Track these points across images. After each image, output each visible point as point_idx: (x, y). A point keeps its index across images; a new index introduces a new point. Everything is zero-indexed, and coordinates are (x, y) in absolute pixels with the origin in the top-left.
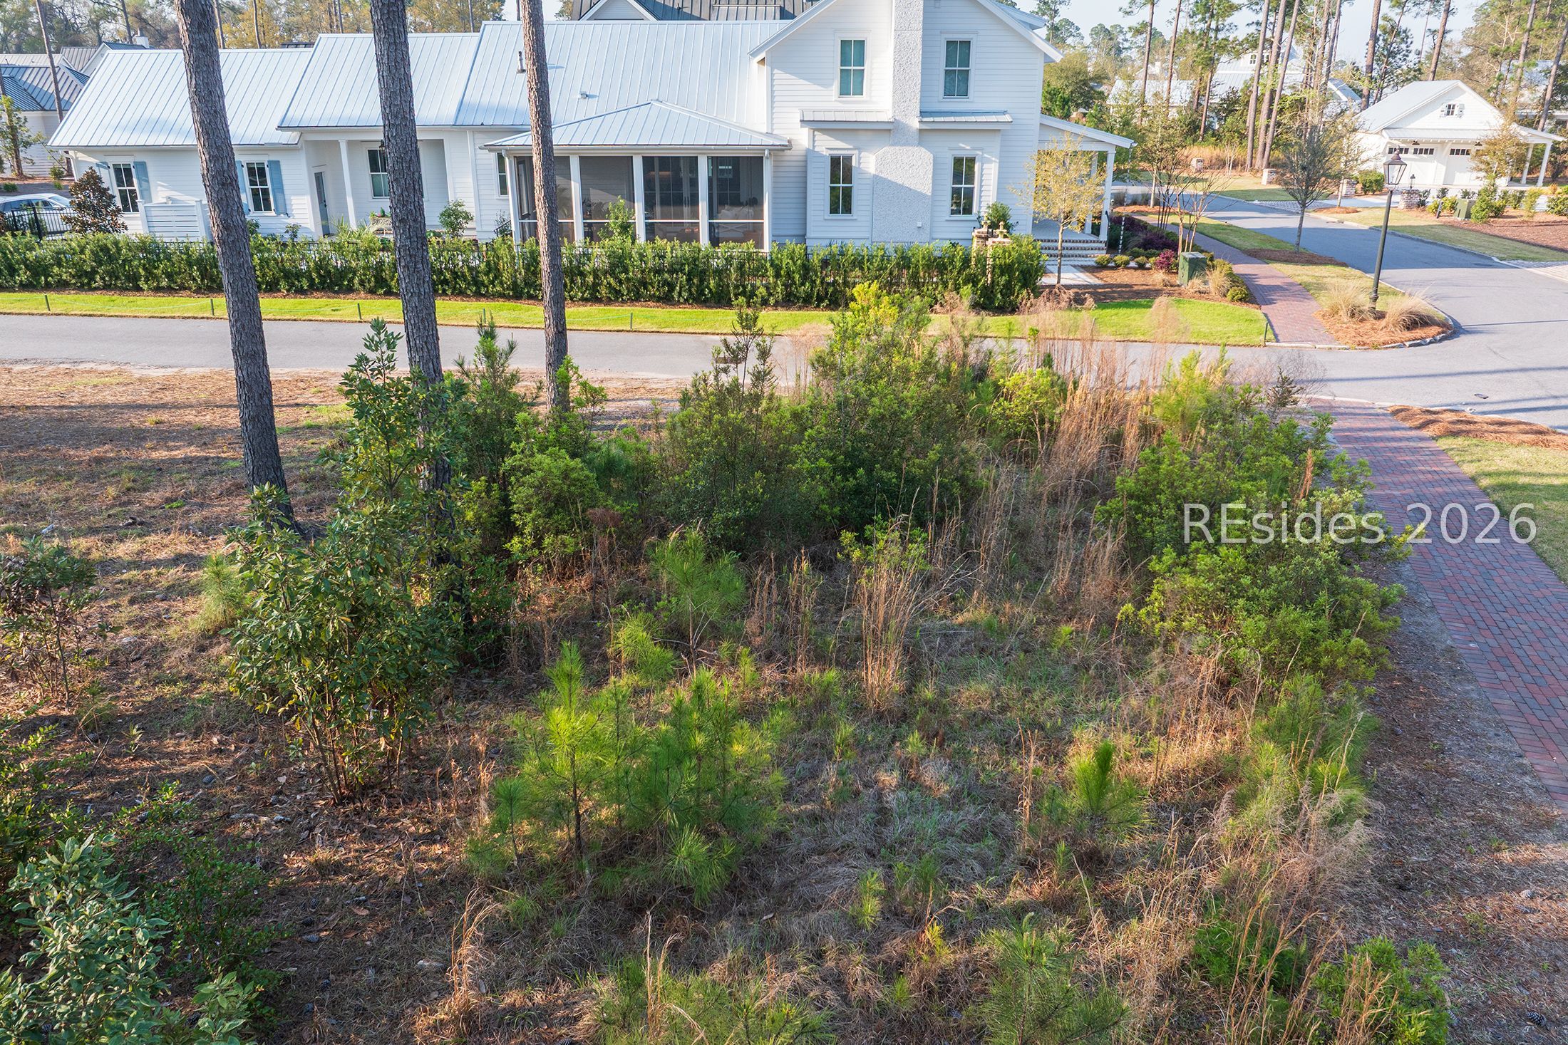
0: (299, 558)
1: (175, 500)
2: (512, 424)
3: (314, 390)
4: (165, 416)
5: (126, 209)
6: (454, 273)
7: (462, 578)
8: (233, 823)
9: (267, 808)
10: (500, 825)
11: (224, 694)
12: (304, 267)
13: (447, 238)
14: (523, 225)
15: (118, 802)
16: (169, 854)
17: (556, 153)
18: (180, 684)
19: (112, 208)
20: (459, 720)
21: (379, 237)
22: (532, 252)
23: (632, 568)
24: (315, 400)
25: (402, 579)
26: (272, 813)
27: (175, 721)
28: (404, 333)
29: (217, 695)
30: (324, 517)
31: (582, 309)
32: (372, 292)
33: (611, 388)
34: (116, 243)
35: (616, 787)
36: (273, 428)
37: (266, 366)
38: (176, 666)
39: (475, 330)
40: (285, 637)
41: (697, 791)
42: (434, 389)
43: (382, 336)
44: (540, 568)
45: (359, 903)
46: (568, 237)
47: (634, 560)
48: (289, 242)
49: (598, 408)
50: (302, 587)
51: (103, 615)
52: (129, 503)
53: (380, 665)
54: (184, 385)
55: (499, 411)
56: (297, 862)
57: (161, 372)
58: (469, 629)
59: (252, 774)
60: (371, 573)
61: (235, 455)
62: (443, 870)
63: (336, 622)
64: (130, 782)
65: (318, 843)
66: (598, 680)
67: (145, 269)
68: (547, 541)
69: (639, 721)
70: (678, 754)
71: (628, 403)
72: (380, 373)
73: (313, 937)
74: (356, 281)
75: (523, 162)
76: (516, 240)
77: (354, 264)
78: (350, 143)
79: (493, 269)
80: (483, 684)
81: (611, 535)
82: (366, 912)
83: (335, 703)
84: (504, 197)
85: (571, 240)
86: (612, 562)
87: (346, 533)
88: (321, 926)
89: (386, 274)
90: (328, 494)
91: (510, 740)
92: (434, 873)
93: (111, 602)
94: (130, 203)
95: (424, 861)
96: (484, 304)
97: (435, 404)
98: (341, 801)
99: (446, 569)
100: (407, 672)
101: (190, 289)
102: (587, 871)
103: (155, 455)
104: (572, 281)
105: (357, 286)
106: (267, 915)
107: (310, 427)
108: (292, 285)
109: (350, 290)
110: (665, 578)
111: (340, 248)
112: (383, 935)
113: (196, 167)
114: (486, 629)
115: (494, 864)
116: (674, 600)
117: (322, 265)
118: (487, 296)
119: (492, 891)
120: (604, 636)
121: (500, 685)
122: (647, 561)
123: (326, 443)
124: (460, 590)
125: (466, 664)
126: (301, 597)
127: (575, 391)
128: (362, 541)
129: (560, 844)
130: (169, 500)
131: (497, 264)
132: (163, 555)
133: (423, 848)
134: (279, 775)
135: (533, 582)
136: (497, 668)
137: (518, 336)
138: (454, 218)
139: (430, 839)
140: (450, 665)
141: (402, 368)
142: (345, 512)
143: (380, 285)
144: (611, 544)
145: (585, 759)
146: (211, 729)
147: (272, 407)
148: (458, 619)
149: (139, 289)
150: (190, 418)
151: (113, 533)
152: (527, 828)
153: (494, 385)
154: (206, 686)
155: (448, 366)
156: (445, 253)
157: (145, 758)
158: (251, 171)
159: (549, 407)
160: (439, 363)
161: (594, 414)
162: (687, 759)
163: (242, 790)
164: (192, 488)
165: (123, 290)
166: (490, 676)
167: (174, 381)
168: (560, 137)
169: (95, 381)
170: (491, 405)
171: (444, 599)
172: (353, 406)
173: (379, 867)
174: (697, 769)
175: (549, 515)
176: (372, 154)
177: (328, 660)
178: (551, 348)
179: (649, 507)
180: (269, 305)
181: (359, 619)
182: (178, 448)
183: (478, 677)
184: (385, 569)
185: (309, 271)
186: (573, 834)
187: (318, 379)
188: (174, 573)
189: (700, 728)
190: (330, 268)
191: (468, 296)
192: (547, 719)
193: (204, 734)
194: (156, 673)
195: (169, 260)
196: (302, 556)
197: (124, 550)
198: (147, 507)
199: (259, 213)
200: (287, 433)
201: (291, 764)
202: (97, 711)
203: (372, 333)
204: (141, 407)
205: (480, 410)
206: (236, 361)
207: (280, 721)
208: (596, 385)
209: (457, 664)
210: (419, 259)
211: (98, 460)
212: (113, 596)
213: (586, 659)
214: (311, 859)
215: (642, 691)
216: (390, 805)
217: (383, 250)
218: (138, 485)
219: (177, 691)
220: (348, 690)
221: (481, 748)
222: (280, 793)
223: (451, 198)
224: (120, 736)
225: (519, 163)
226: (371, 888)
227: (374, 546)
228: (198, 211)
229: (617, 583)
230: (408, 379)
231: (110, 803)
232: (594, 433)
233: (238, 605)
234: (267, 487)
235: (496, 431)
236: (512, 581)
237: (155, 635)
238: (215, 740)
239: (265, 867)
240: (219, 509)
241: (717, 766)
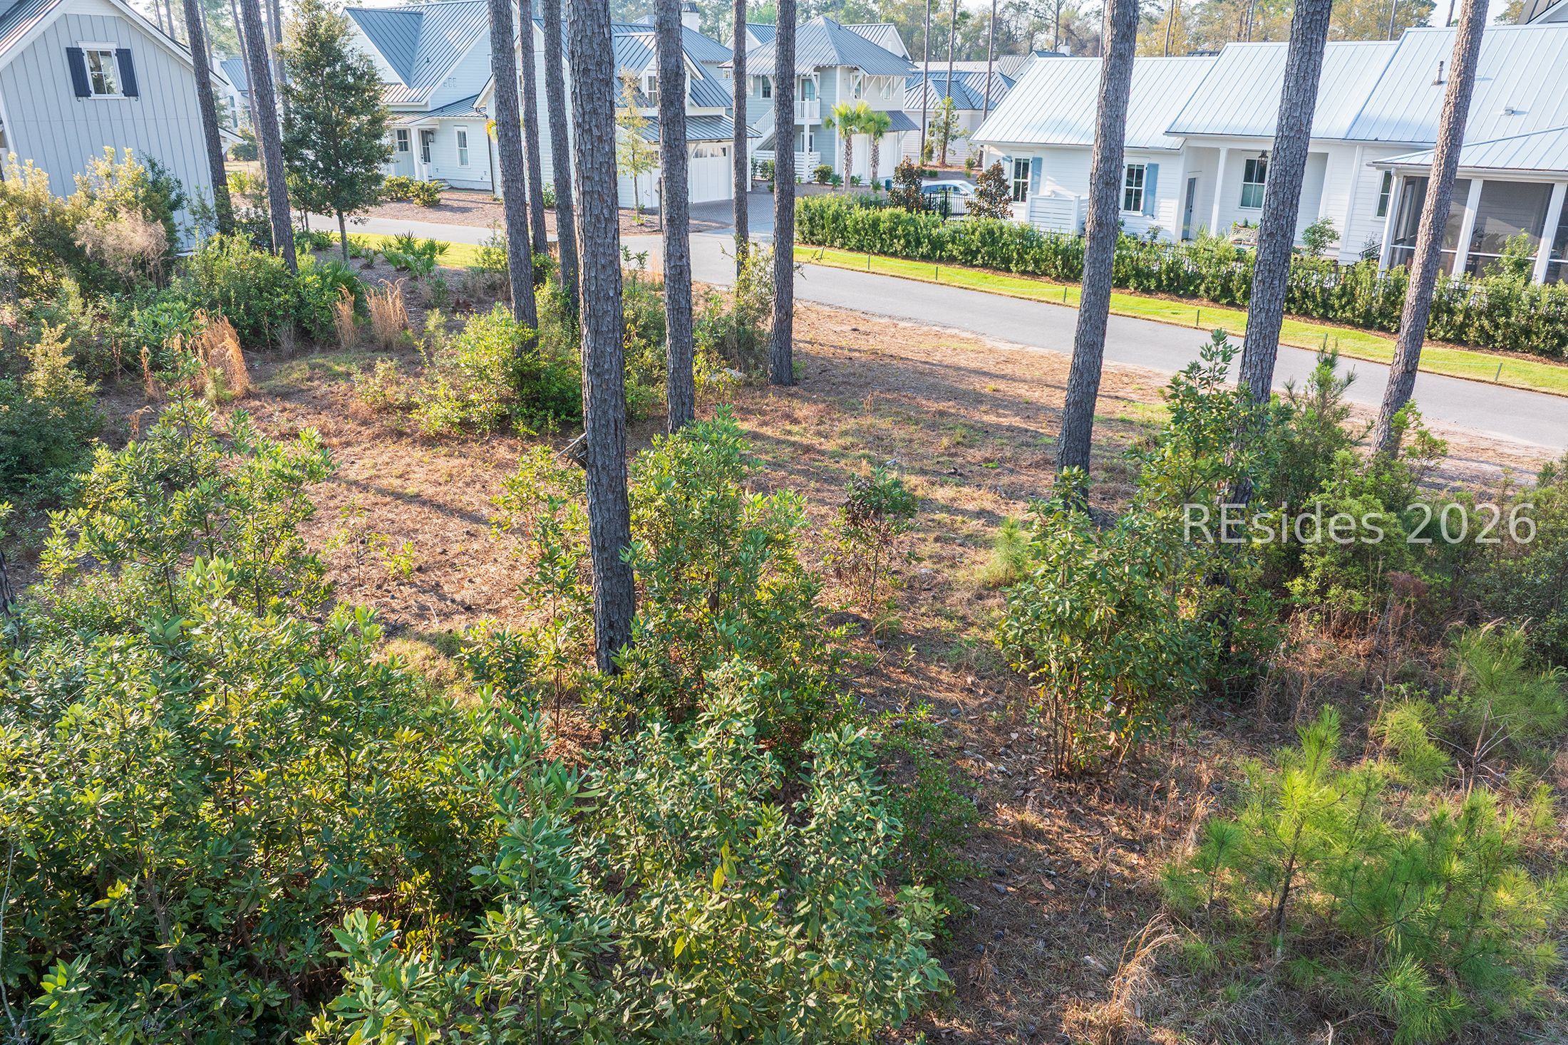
0: (1087, 542)
1: (992, 461)
2: (1328, 460)
3: (1135, 386)
4: (1002, 385)
5: (1016, 199)
6: (1305, 294)
7: (1232, 605)
8: (964, 757)
9: (996, 756)
10: (1204, 864)
11: (987, 642)
12: (1156, 269)
13: (1306, 256)
14: (1394, 250)
15: (883, 703)
16: (909, 762)
17: (1459, 175)
18: (955, 622)
19: (1006, 197)
20: (1190, 742)
21: (1237, 247)
22: (1397, 281)
23: (1423, 648)
24: (1134, 397)
25: (1174, 589)
26: (998, 762)
27: (943, 652)
28: (1242, 348)
29: (981, 641)
30: (1115, 508)
31: (1439, 350)
32: (1215, 300)
33: (1454, 442)
34: (1001, 228)
35: (1338, 877)
36: (1091, 415)
37: (1101, 357)
38: (955, 605)
39: (1315, 355)
40: (1054, 611)
41: (1435, 922)
42: (1258, 409)
43: (1221, 347)
44: (1317, 617)
45: (1049, 876)
46: (1444, 269)
47: (1429, 640)
48: (1149, 243)
49: (1432, 463)
50: (1081, 569)
51: (913, 544)
52: (955, 455)
53: (1131, 664)
54: (1024, 362)
55: (1317, 443)
56: (1007, 815)
57: (1008, 346)
58: (1225, 658)
59: (991, 722)
60: (1147, 575)
61: (1052, 433)
62: (1134, 881)
63: (1102, 612)
64: (896, 691)
65: (1029, 807)
66: (1350, 756)
67: (1018, 253)
68: (1333, 591)
69: (1387, 816)
70: (1426, 875)
71: (1469, 464)
72: (1208, 383)
73: (1001, 887)
74: (1202, 288)
75: (1416, 184)
76: (1382, 265)
77: (1204, 271)
78: (1231, 152)
79: (1348, 294)
80: (1223, 716)
81: (1409, 605)
82: (1052, 887)
83: (1080, 684)
84: (1380, 218)
85: (1448, 272)
86: (1401, 634)
87: (1134, 530)
88: (1011, 881)
89: (1233, 285)
90: (1124, 487)
91: (1235, 781)
92: (1124, 880)
93: (921, 535)
94: (1020, 193)
95: (1118, 864)
96: (1328, 328)
97: (1255, 424)
98: (1059, 775)
99: (1218, 592)
100: (1154, 680)
101: (1050, 275)
102: (1279, 950)
103: (986, 418)
104: (1436, 318)
105: (1202, 292)
106: (969, 850)
107: (1123, 421)
108: (1140, 284)
109: (1194, 295)
110: (1463, 671)
111: (1196, 254)
112: (1062, 916)
113: (1088, 166)
114: (1242, 663)
115: (1185, 898)
116: (1466, 699)
117: (1173, 268)
118: (1333, 321)
119: (1175, 922)
120: (1370, 712)
121: (1240, 723)
122: (1445, 645)
123: (1133, 439)
124: (1227, 616)
125: (1212, 689)
126: (1077, 578)
127: (1409, 439)
128: (1147, 543)
129: (1259, 908)
130: (987, 460)
131: (1353, 289)
132: (970, 506)
133: (1121, 851)
134: (1012, 730)
135: (1305, 629)
136: (1241, 705)
137: (1360, 368)
138: (1319, 236)
139: (1130, 846)
140: (1198, 687)
141: (1231, 382)
142: (1137, 508)
143: (1225, 295)
144: (1406, 615)
145: (1312, 835)
146: (969, 668)
147: (1096, 395)
148: (1217, 644)
149: (1008, 270)
150: (1022, 392)
151: (937, 476)
152: (1228, 877)
153: (1320, 415)
154: (974, 630)
155: (1277, 387)
156: (1300, 271)
157: (912, 674)
158: (1130, 172)
159: (1372, 450)
160: (1269, 384)
161: (1427, 468)
162: (1434, 883)
163: (979, 731)
164: (1008, 454)
165: (997, 269)
166: (1233, 710)
167: (1017, 357)
168: (1468, 158)
169: (956, 345)
170: (1311, 436)
171: (1208, 620)
172: (1173, 411)
173: (1076, 852)
174: (1444, 900)
175: (1343, 565)
176: (1250, 163)
177: (1084, 642)
178: (1394, 387)
179: (1465, 586)
180: (1119, 300)
181: (1123, 614)
182: (1006, 416)
183: (1221, 707)
184: (1162, 574)
185: (1160, 273)
186: (1276, 905)
187: (1141, 377)
188: (975, 525)
189: (1461, 855)
190: (1181, 272)
191: (1313, 318)
192: (1283, 778)
193: (962, 671)
194: (939, 606)
195: (1040, 248)
196: (1089, 541)
197: (942, 494)
198: (969, 463)
199: (1127, 212)
200: (1102, 422)
201: (1025, 725)
202: (889, 623)
203: (1211, 342)
204: (985, 374)
205: (1297, 439)
206: (1076, 349)
207: (1027, 684)
208: (1436, 437)
209: (1205, 687)
210: (1277, 275)
211: (942, 414)
212: (923, 530)
213: (1345, 728)
214: (1019, 817)
215: (1398, 786)
216: (1101, 798)
217: (1237, 260)
218: (966, 441)
219: (951, 627)
220: (1095, 677)
221: (1205, 779)
222: (1009, 747)
223: (1321, 215)
224: (899, 650)
225: (1407, 183)
226: (1063, 867)
227: (1156, 549)
228: (1074, 206)
229: (1401, 658)
230: (1234, 394)
231: (877, 702)
232: (1419, 489)
233: (1019, 568)
234: (1075, 470)
235: (1309, 464)
236: (1282, 621)
237: (947, 573)
238: (969, 680)
239: (980, 807)
240: (1025, 478)
241: (1468, 905)
